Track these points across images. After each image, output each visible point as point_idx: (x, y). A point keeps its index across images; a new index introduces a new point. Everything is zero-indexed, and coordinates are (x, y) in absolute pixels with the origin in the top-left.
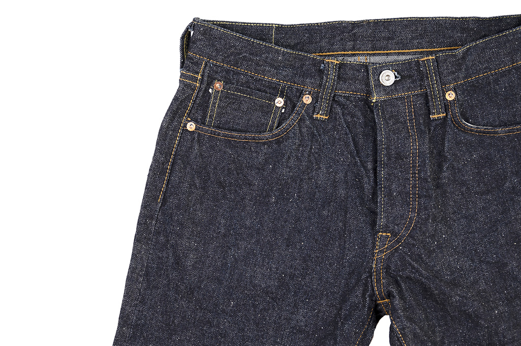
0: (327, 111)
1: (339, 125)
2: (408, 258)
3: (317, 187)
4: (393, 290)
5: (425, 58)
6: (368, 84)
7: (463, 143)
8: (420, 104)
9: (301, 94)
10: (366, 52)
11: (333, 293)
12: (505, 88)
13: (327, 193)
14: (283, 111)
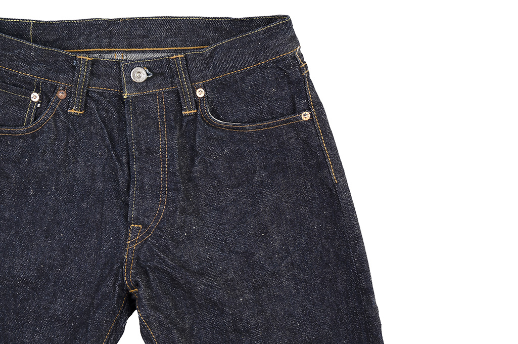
0: (81, 106)
1: (94, 120)
2: (155, 249)
3: (75, 180)
4: (139, 280)
5: (175, 57)
6: (120, 81)
7: (214, 138)
8: (172, 100)
9: (55, 89)
10: (121, 49)
11: (89, 283)
12: (251, 86)
13: (85, 186)
14: (39, 105)
